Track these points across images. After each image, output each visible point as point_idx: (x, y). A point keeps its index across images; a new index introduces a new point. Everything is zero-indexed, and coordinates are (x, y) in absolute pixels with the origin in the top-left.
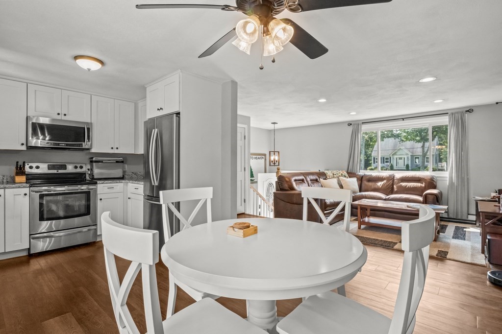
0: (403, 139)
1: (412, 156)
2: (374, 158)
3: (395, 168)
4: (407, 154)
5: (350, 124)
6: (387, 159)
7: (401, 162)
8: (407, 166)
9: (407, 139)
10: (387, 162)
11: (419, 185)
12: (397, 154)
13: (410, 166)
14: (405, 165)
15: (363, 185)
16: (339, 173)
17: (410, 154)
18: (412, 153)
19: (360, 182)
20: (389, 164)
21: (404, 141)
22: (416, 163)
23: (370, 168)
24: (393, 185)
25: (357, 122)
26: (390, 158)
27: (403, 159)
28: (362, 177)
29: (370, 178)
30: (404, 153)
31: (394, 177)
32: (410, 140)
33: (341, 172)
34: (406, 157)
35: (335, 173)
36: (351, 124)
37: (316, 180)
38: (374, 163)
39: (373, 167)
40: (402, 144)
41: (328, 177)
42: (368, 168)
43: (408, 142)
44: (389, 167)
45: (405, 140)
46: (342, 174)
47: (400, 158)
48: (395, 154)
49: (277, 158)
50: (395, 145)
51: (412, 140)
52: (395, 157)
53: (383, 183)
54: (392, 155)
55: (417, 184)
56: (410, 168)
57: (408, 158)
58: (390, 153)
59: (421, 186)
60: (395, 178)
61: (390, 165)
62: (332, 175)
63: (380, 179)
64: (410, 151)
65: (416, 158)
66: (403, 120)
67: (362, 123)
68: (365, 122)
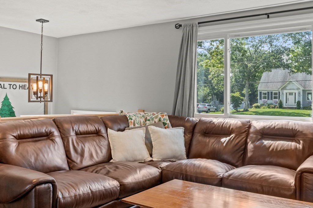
0: (294, 70)
1: (304, 91)
2: (261, 93)
3: (284, 106)
4: (298, 89)
5: (178, 26)
6: (275, 94)
7: (291, 98)
8: (299, 103)
9: (298, 70)
10: (275, 98)
11: (292, 144)
12: (287, 88)
13: (301, 103)
14: (296, 102)
15: (194, 143)
16: (156, 117)
17: (302, 88)
18: (304, 87)
19: (189, 136)
20: (277, 100)
21: (295, 73)
22: (308, 99)
23: (255, 105)
24: (246, 143)
25: (191, 22)
26: (279, 93)
27: (294, 94)
28: (195, 126)
29: (207, 128)
30: (295, 87)
31: (250, 127)
32: (302, 71)
33: (160, 116)
34: (297, 92)
35: (148, 118)
36: (180, 26)
37: (97, 133)
38: (261, 99)
39: (259, 104)
40: (292, 75)
41: (131, 126)
42: (253, 106)
43: (299, 73)
44: (277, 104)
45: (296, 71)
46: (160, 120)
47: (291, 94)
48: (284, 88)
49: (46, 87)
50: (285, 77)
51: (303, 72)
52: (285, 91)
53: (228, 138)
54: (282, 89)
55: (290, 143)
56: (301, 106)
57: (299, 93)
58: (279, 87)
59: (296, 148)
60: (252, 130)
61: (279, 102)
62: (142, 120)
63: (224, 131)
64: (301, 85)
65: (308, 94)
66: (268, 17)
67: (199, 23)
68: (204, 22)
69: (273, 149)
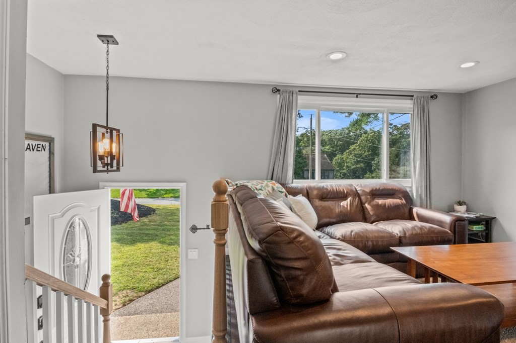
5: (275, 90)
11: (398, 201)
24: (362, 204)
25: (290, 89)
28: (308, 193)
29: (323, 193)
31: (356, 190)
36: (279, 90)
53: (348, 201)
59: (402, 203)
60: (361, 192)
63: (341, 195)
66: (357, 97)
67: (299, 91)
68: (305, 91)
69: (388, 206)
